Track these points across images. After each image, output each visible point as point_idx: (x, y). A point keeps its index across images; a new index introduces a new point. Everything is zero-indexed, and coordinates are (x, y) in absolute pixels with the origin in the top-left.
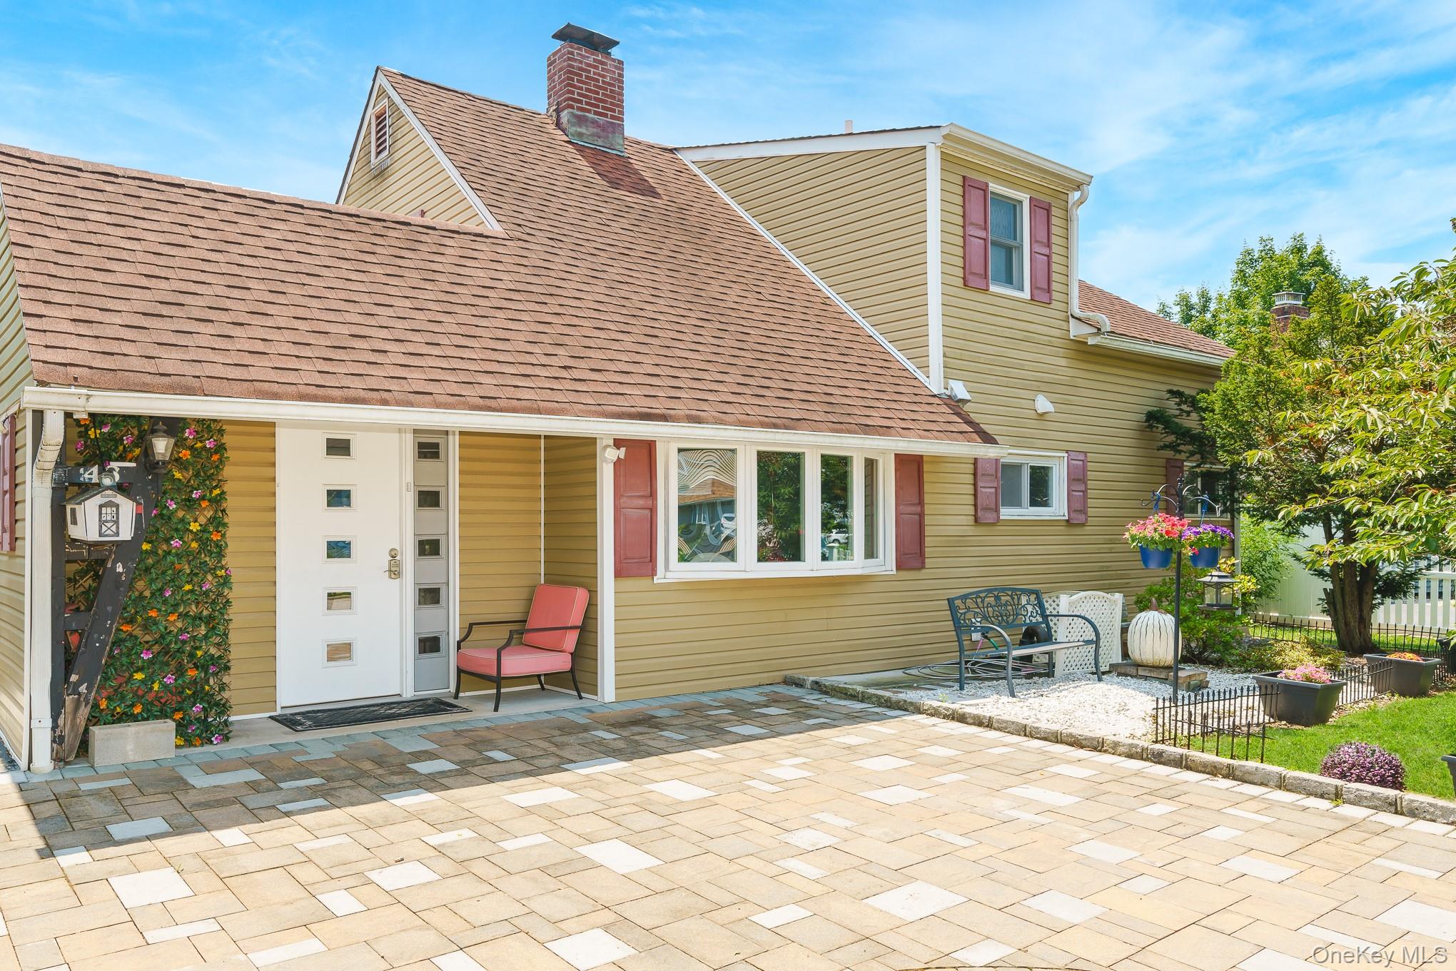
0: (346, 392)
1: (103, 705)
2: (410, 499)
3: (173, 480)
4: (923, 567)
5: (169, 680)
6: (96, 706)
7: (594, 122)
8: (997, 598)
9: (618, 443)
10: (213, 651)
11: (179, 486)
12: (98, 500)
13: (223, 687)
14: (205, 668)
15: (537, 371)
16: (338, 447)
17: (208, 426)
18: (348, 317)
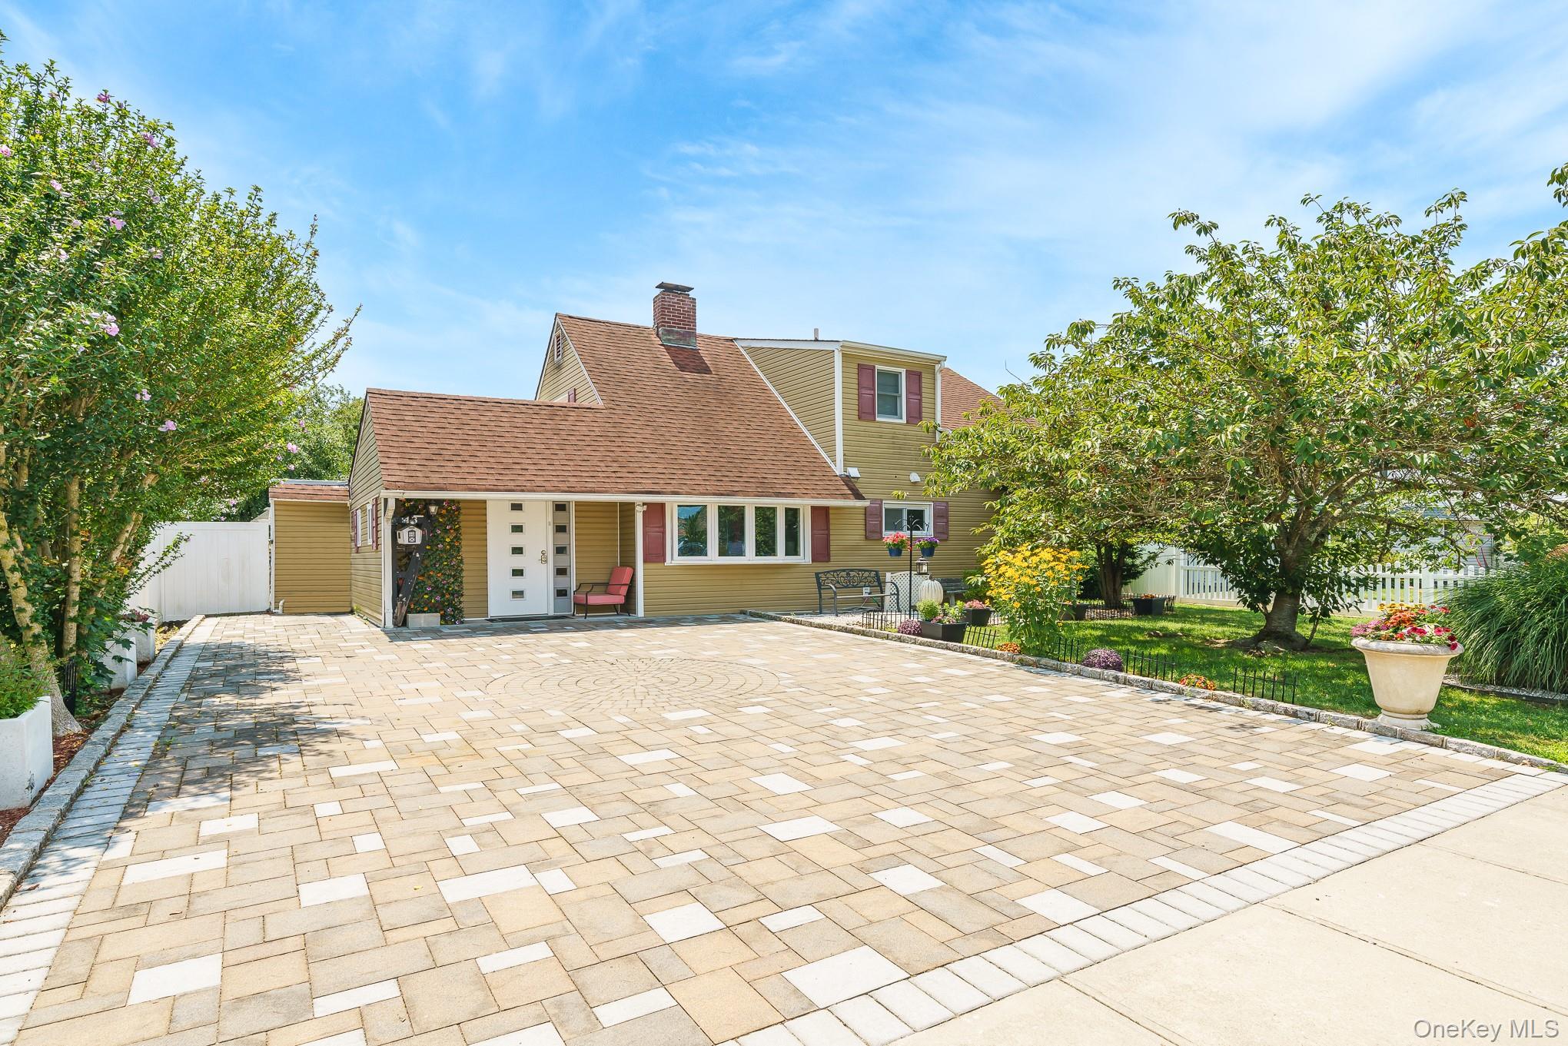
0: (506, 488)
1: (412, 606)
2: (551, 529)
3: (439, 522)
4: (829, 561)
5: (438, 598)
6: (409, 607)
7: (677, 332)
8: (848, 574)
9: (644, 504)
10: (456, 588)
11: (442, 525)
12: (408, 529)
13: (460, 602)
14: (453, 595)
15: (600, 474)
16: (517, 507)
17: (452, 502)
18: (513, 455)
